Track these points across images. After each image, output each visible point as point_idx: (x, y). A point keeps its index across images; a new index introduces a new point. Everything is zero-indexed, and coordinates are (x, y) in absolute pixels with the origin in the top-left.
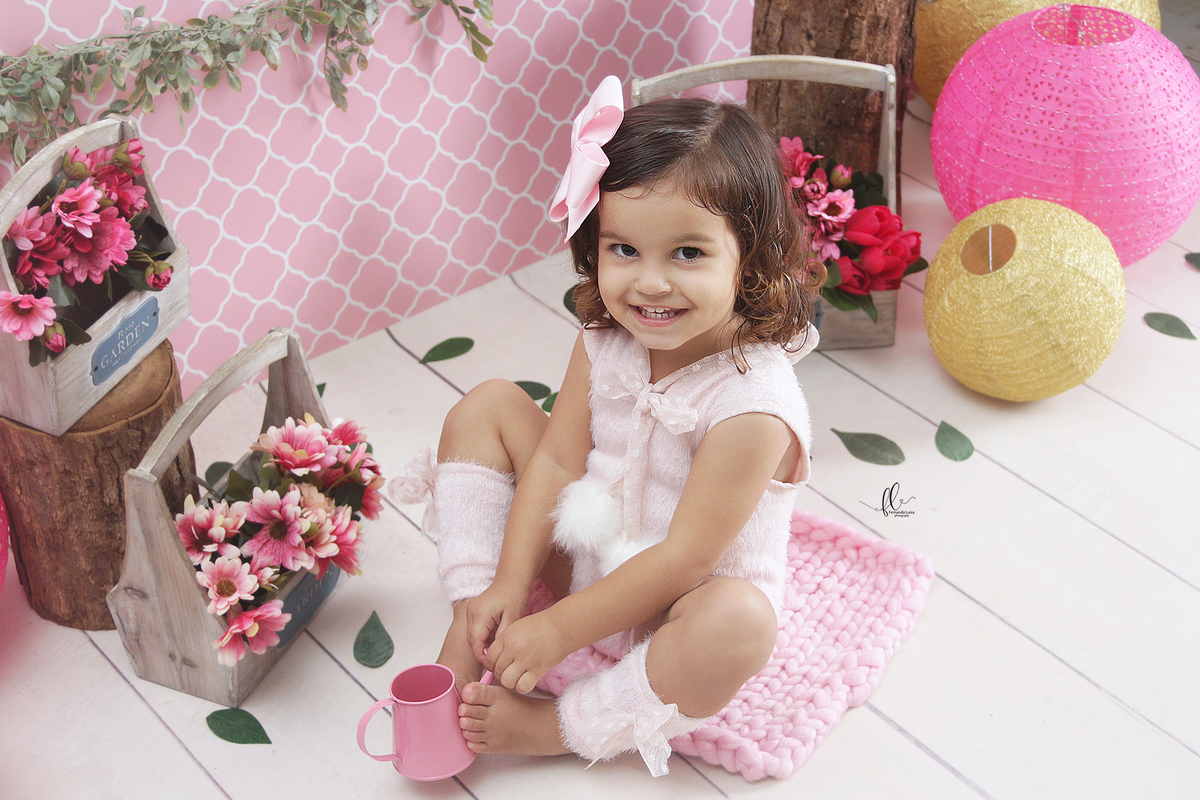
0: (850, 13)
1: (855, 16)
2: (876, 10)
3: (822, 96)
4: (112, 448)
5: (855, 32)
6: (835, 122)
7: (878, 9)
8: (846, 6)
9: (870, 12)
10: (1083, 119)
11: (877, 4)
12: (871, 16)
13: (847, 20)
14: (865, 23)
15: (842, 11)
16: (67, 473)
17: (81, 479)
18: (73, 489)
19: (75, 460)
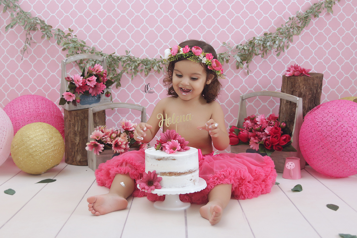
0: (293, 90)
1: (294, 91)
2: (300, 90)
3: (288, 113)
4: (77, 116)
6: (290, 120)
7: (301, 90)
8: (292, 87)
13: (292, 91)
14: (297, 93)
15: (291, 89)
16: (70, 121)
17: (72, 123)
18: (70, 125)
19: (71, 117)
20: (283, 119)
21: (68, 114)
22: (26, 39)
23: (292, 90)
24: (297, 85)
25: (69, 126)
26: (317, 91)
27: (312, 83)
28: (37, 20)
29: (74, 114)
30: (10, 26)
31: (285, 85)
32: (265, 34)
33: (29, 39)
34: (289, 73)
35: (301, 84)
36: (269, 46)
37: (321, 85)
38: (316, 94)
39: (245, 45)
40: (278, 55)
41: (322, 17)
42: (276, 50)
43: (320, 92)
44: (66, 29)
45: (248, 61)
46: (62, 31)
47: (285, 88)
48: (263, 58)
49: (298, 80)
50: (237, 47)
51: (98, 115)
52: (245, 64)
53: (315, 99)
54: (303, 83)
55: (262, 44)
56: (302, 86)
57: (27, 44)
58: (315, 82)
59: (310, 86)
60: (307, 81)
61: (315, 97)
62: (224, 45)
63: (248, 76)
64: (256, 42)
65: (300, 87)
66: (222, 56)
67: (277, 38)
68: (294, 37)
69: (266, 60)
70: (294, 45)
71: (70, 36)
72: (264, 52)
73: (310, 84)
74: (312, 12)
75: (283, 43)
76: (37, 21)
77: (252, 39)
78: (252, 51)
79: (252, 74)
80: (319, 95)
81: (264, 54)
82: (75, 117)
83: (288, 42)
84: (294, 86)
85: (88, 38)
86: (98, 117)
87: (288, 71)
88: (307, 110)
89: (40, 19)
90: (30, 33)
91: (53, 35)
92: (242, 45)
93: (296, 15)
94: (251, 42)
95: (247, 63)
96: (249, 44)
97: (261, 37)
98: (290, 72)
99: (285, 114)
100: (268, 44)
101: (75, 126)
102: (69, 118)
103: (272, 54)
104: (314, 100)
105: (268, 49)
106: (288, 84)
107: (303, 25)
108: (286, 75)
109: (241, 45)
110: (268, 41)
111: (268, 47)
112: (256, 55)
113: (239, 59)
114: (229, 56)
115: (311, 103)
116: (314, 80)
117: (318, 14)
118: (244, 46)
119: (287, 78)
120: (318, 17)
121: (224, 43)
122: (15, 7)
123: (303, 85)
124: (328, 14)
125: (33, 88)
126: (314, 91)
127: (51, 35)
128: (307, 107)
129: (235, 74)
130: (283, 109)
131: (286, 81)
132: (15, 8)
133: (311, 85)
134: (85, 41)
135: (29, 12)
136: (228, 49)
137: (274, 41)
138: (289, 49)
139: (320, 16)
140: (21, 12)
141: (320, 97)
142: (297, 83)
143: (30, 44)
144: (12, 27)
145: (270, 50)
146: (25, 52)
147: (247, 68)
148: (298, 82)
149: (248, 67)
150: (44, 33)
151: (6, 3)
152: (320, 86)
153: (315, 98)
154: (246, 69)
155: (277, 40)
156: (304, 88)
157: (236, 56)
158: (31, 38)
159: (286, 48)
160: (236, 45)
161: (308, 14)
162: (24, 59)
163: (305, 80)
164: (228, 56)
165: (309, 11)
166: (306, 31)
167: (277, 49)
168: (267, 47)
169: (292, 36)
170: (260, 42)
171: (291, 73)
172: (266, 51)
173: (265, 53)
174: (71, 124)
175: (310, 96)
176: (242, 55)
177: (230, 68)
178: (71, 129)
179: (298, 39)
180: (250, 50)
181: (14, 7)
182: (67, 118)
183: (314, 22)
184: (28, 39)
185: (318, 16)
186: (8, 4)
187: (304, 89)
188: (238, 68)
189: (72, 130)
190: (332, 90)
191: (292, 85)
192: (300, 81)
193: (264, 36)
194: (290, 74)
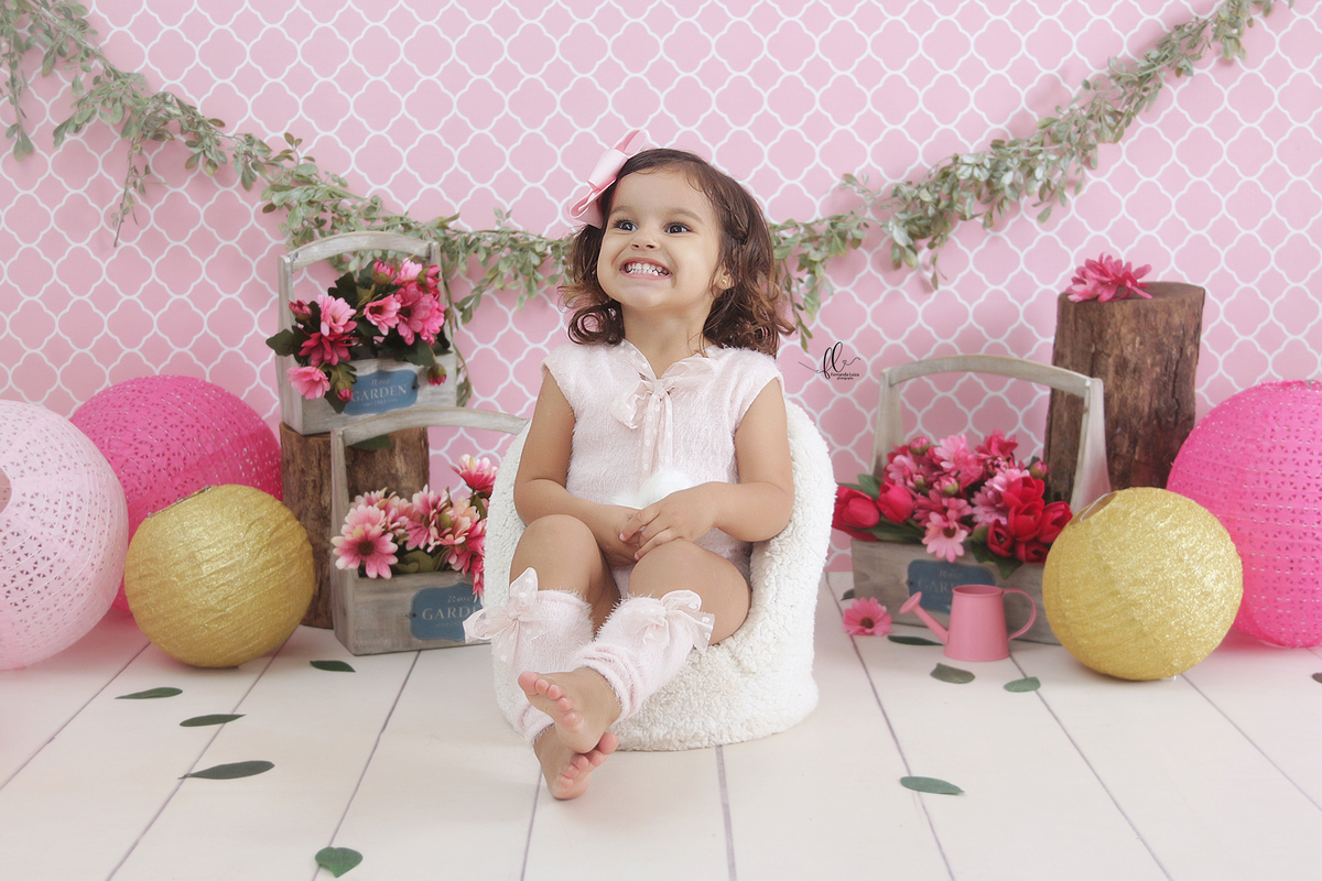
0: (1096, 349)
1: (1101, 352)
2: (1122, 351)
5: (1102, 368)
7: (1125, 351)
8: (1093, 341)
9: (1116, 352)
10: (1252, 441)
11: (1124, 346)
12: (1117, 356)
13: (1093, 354)
14: (1111, 360)
15: (1089, 346)
16: (303, 471)
17: (310, 479)
18: (305, 488)
19: (307, 460)
20: (1063, 452)
21: (295, 449)
22: (130, 169)
23: (1093, 349)
24: (1110, 330)
25: (300, 490)
26: (1181, 350)
27: (1163, 324)
28: (167, 103)
29: (317, 447)
30: (72, 128)
31: (1068, 333)
32: (997, 145)
33: (141, 170)
34: (1079, 288)
35: (1124, 330)
36: (1012, 185)
37: (1198, 329)
38: (1178, 362)
39: (923, 184)
40: (1042, 218)
41: (1206, 71)
42: (1038, 200)
43: (1192, 354)
44: (271, 135)
45: (937, 241)
46: (262, 143)
47: (1069, 341)
48: (988, 230)
49: (1113, 315)
50: (896, 192)
51: (402, 449)
52: (924, 254)
53: (1174, 382)
54: (1133, 324)
55: (983, 179)
56: (1130, 337)
57: (131, 190)
58: (1176, 320)
59: (1157, 335)
60: (1146, 316)
61: (1176, 373)
62: (849, 185)
63: (935, 293)
64: (962, 174)
65: (1119, 339)
66: (841, 226)
67: (1040, 157)
68: (1102, 151)
69: (1002, 234)
70: (1103, 180)
71: (290, 158)
72: (992, 209)
73: (1155, 329)
74: (1167, 57)
75: (1060, 172)
76: (170, 109)
77: (950, 161)
78: (950, 205)
79: (951, 288)
80: (1190, 366)
81: (991, 216)
82: (320, 460)
83: (1078, 170)
84: (1101, 337)
85: (353, 165)
86: (402, 457)
87: (1076, 281)
88: (1146, 419)
89: (178, 101)
90: (144, 152)
91: (230, 158)
92: (915, 185)
93: (1108, 68)
94: (945, 174)
95: (931, 246)
96: (937, 179)
97: (981, 155)
98: (1085, 283)
99: (1068, 436)
100: (1007, 179)
101: (321, 492)
102: (299, 461)
103: (1023, 212)
104: (1171, 384)
105: (1006, 198)
106: (1076, 329)
107: (1133, 104)
108: (1072, 298)
109: (909, 183)
110: (1007, 170)
111: (1008, 192)
112: (963, 218)
113: (900, 236)
114: (866, 225)
115: (1160, 393)
116: (1170, 315)
117: (1188, 65)
118: (919, 187)
119: (1076, 309)
120: (1189, 72)
121: (849, 178)
122: (87, 55)
123: (1133, 330)
124: (1226, 62)
125: (156, 349)
126: (1170, 354)
127: (221, 158)
128: (1146, 409)
129: (890, 288)
130: (1061, 416)
131: (1071, 317)
132: (86, 59)
133: (1160, 332)
134: (342, 176)
135: (136, 71)
136: (861, 196)
137: (1026, 169)
138: (1084, 192)
139: (1196, 71)
140: (109, 75)
141: (1194, 371)
142: (1109, 325)
143: (142, 190)
144: (77, 129)
145: (1014, 199)
146: (126, 218)
147: (932, 266)
148: (1114, 320)
149: (934, 261)
150: (196, 151)
151: (50, 43)
152: (1192, 332)
153: (1176, 377)
154: (927, 268)
155: (1041, 165)
156: (1134, 343)
157: (890, 224)
158: (147, 167)
159: (1072, 190)
160: (890, 182)
161: (1154, 66)
162: (123, 244)
163: (1137, 313)
164: (862, 226)
165: (1154, 54)
166: (1145, 125)
167: (1041, 196)
168: (1003, 189)
169: (1092, 147)
170: (977, 172)
171: (1090, 289)
172: (1000, 204)
173: (995, 213)
174: (307, 482)
175: (1158, 369)
176: (913, 220)
177: (869, 267)
178: (308, 501)
179: (1115, 159)
180: (943, 204)
181: (83, 55)
182: (293, 461)
183: (1173, 92)
184: (136, 171)
185: (1188, 70)
186: (61, 47)
187: (1134, 346)
188: (897, 265)
189: (313, 506)
190: (1241, 338)
191: (1092, 331)
192: (1119, 317)
193: (993, 151)
194: (1086, 292)
